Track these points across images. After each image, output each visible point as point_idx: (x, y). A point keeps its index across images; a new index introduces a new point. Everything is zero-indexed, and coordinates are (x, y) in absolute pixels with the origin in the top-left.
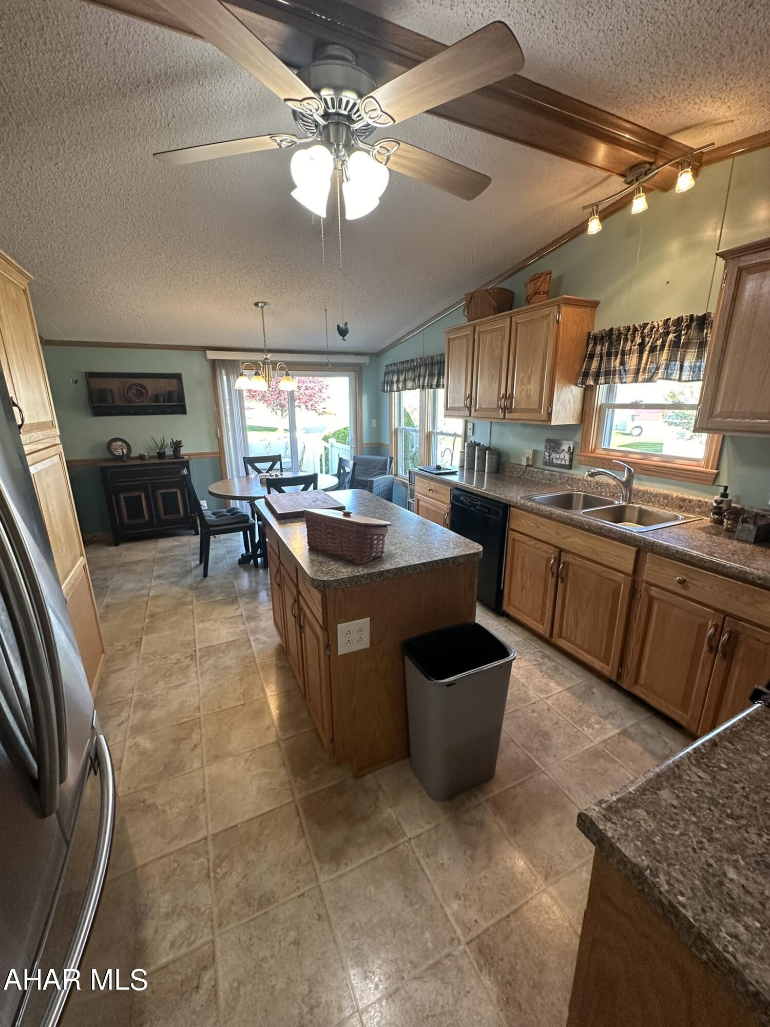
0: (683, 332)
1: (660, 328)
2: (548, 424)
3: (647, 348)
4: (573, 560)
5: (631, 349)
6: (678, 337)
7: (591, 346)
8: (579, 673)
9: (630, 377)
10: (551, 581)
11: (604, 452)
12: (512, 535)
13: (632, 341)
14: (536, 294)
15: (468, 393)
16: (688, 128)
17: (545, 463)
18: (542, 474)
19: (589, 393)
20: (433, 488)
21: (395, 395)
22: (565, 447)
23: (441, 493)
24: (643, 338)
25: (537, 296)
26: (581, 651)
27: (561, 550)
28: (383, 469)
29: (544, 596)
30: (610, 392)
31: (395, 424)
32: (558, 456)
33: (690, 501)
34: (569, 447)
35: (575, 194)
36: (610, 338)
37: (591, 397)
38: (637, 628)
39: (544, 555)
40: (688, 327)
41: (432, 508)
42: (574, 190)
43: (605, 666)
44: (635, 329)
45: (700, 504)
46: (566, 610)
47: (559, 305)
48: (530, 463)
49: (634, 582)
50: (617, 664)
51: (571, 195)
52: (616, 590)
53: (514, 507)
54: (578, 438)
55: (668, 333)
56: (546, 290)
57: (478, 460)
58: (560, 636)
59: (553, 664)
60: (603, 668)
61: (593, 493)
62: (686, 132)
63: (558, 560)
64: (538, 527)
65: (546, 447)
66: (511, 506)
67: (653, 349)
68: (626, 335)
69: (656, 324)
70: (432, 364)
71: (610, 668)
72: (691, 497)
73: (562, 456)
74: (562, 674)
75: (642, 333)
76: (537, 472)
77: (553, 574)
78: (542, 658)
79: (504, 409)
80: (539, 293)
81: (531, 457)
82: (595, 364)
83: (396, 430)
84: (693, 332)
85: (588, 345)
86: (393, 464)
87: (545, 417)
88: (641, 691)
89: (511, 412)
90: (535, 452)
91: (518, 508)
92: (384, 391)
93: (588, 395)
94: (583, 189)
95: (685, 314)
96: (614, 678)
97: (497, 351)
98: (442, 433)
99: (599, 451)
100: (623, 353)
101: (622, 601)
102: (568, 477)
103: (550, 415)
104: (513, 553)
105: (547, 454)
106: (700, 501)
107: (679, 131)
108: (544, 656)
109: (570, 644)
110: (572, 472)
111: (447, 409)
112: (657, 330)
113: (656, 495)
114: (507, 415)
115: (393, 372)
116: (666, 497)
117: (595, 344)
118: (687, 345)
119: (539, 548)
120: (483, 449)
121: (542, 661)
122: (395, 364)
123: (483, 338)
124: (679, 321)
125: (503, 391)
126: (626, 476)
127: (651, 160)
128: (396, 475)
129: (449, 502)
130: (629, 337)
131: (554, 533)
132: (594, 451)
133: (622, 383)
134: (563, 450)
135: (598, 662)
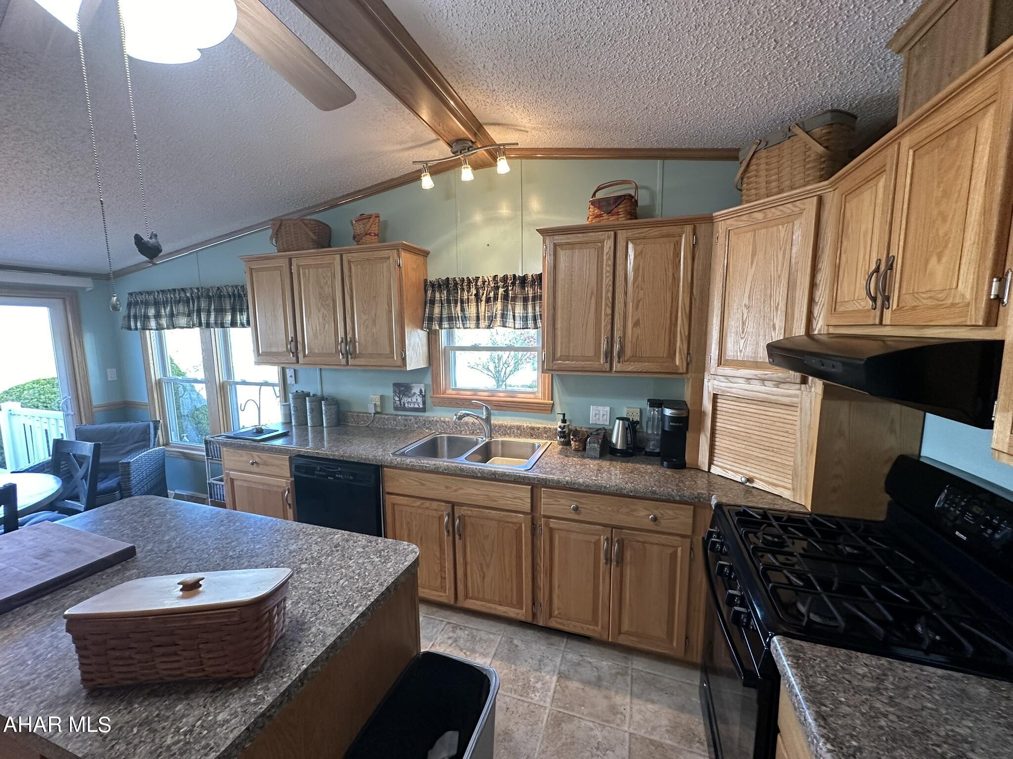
0: (510, 288)
1: (491, 283)
2: (403, 369)
3: (484, 298)
4: (469, 512)
5: (468, 298)
6: (506, 291)
7: (429, 292)
8: (494, 630)
9: (473, 324)
10: (447, 540)
11: (454, 392)
12: (389, 500)
13: (468, 292)
14: (366, 234)
15: (291, 334)
16: (499, 124)
17: (396, 409)
18: (394, 420)
19: (433, 336)
20: (257, 460)
21: (151, 336)
22: (416, 390)
23: (273, 465)
24: (477, 289)
25: (368, 236)
26: (492, 605)
27: (453, 505)
28: (143, 439)
29: (442, 558)
30: (450, 337)
31: (156, 373)
32: (410, 400)
33: (538, 429)
34: (421, 390)
35: (402, 147)
36: (447, 287)
37: (436, 340)
38: (542, 564)
39: (435, 514)
40: (513, 284)
41: (261, 487)
42: (402, 143)
43: (519, 611)
44: (469, 282)
45: (546, 431)
46: (469, 567)
47: (398, 250)
48: (379, 410)
49: (533, 519)
50: (530, 604)
51: (398, 147)
52: (518, 532)
53: (387, 467)
54: (428, 380)
55: (497, 288)
56: (376, 232)
57: (312, 412)
58: (466, 597)
59: (466, 632)
60: (518, 614)
61: (453, 433)
62: (497, 128)
63: (452, 516)
64: (423, 485)
65: (395, 392)
66: (382, 466)
67: (488, 300)
68: (462, 285)
69: (486, 279)
70: (220, 297)
71: (524, 611)
72: (538, 426)
73: (414, 400)
74: (481, 639)
75: (476, 285)
76: (388, 420)
77: (448, 532)
78: (454, 632)
79: (346, 354)
80: (370, 234)
81: (378, 403)
82: (437, 310)
83: (159, 383)
84: (518, 289)
85: (426, 291)
86: (159, 432)
87: (399, 363)
88: (556, 622)
89: (356, 357)
90: (382, 398)
91: (395, 467)
92: (129, 328)
93: (432, 339)
94: (410, 145)
95: (510, 273)
96: (530, 620)
97: (327, 290)
98: (244, 383)
99: (450, 391)
100: (462, 302)
101: (525, 544)
102: (424, 420)
103: (404, 360)
104: (394, 520)
105: (397, 399)
106: (545, 428)
107: (492, 124)
108: (456, 627)
109: (479, 603)
110: (427, 414)
111: (259, 354)
112: (489, 284)
113: (510, 428)
114: (351, 362)
115: (147, 304)
116: (519, 428)
117: (433, 291)
118: (514, 299)
119: (427, 508)
120: (318, 400)
121: (455, 636)
122: (149, 293)
123: (304, 274)
124: (505, 279)
125: (341, 334)
126: (484, 414)
127: (474, 140)
128: (167, 444)
129: (289, 475)
130: (465, 287)
131: (443, 488)
132: (444, 393)
133: (464, 328)
134: (415, 393)
135: (512, 609)
